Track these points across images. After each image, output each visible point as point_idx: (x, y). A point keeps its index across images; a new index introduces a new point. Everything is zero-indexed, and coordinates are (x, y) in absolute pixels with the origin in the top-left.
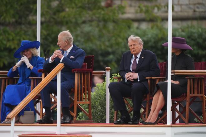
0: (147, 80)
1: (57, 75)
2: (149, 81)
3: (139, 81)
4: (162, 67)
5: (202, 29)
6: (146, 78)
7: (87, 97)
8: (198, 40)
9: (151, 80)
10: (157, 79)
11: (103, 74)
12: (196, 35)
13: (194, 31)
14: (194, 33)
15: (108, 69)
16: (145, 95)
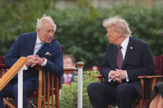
0: (140, 79)
1: (17, 74)
2: (142, 82)
3: (128, 80)
4: (159, 63)
5: (144, 10)
6: (139, 77)
7: (54, 103)
8: (140, 25)
9: (145, 79)
10: (154, 78)
11: (74, 72)
12: (137, 18)
13: (134, 12)
14: (134, 16)
15: (80, 65)
16: (137, 101)
